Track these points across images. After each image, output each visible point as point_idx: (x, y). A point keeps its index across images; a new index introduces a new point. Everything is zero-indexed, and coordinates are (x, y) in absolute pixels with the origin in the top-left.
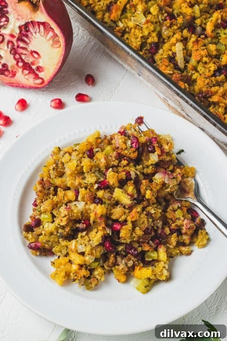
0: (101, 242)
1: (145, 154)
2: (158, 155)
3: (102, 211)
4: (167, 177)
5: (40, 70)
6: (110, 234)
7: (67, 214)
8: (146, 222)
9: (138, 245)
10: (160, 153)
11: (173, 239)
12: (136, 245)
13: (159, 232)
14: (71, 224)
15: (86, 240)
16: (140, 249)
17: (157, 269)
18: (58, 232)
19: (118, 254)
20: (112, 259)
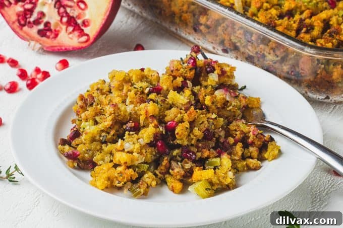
0: (152, 140)
1: (203, 74)
2: (218, 74)
3: (154, 110)
4: (228, 94)
5: (86, 23)
6: (164, 133)
7: (113, 112)
8: (206, 122)
9: (196, 150)
10: (220, 73)
11: (239, 148)
12: (194, 149)
13: (222, 140)
14: (116, 127)
15: (135, 138)
16: (199, 154)
17: (220, 171)
18: (100, 136)
19: (173, 158)
20: (165, 162)
